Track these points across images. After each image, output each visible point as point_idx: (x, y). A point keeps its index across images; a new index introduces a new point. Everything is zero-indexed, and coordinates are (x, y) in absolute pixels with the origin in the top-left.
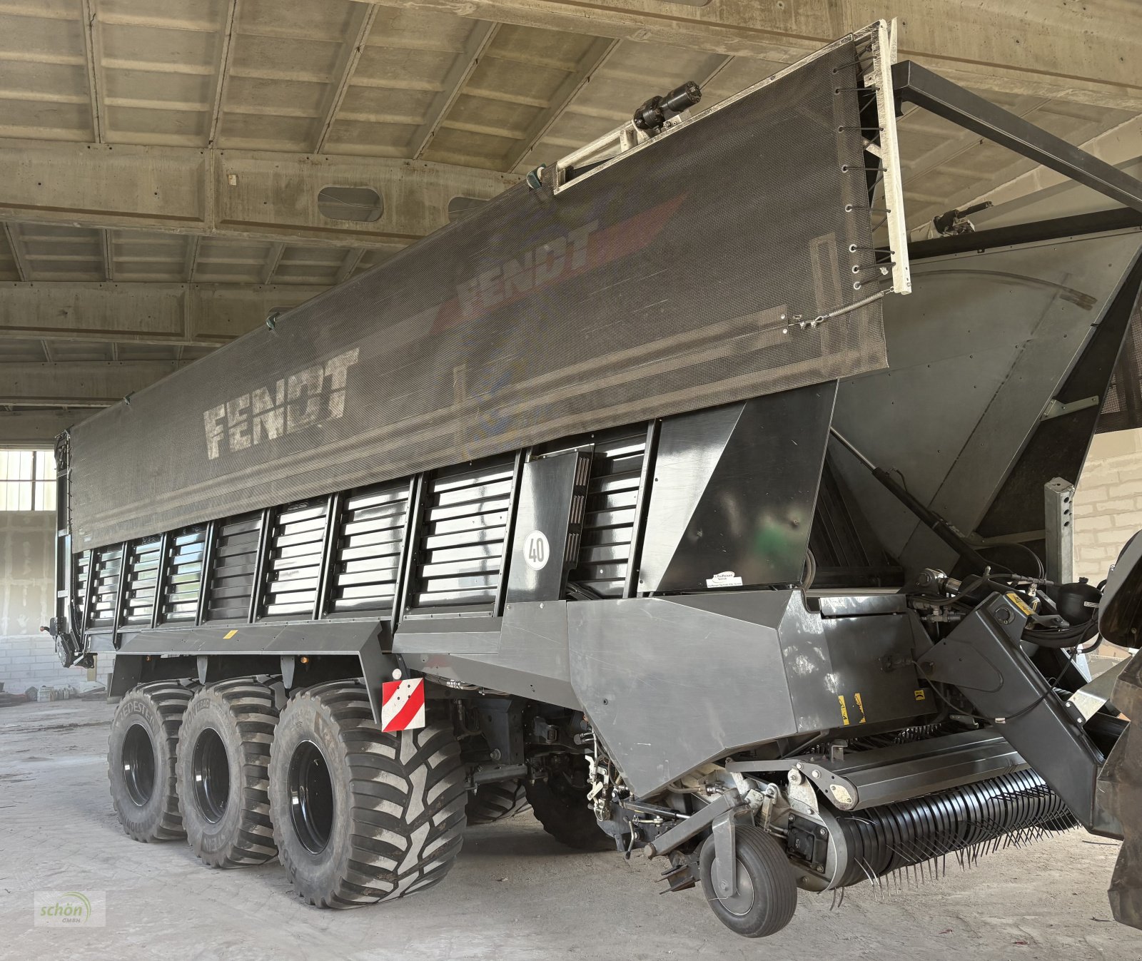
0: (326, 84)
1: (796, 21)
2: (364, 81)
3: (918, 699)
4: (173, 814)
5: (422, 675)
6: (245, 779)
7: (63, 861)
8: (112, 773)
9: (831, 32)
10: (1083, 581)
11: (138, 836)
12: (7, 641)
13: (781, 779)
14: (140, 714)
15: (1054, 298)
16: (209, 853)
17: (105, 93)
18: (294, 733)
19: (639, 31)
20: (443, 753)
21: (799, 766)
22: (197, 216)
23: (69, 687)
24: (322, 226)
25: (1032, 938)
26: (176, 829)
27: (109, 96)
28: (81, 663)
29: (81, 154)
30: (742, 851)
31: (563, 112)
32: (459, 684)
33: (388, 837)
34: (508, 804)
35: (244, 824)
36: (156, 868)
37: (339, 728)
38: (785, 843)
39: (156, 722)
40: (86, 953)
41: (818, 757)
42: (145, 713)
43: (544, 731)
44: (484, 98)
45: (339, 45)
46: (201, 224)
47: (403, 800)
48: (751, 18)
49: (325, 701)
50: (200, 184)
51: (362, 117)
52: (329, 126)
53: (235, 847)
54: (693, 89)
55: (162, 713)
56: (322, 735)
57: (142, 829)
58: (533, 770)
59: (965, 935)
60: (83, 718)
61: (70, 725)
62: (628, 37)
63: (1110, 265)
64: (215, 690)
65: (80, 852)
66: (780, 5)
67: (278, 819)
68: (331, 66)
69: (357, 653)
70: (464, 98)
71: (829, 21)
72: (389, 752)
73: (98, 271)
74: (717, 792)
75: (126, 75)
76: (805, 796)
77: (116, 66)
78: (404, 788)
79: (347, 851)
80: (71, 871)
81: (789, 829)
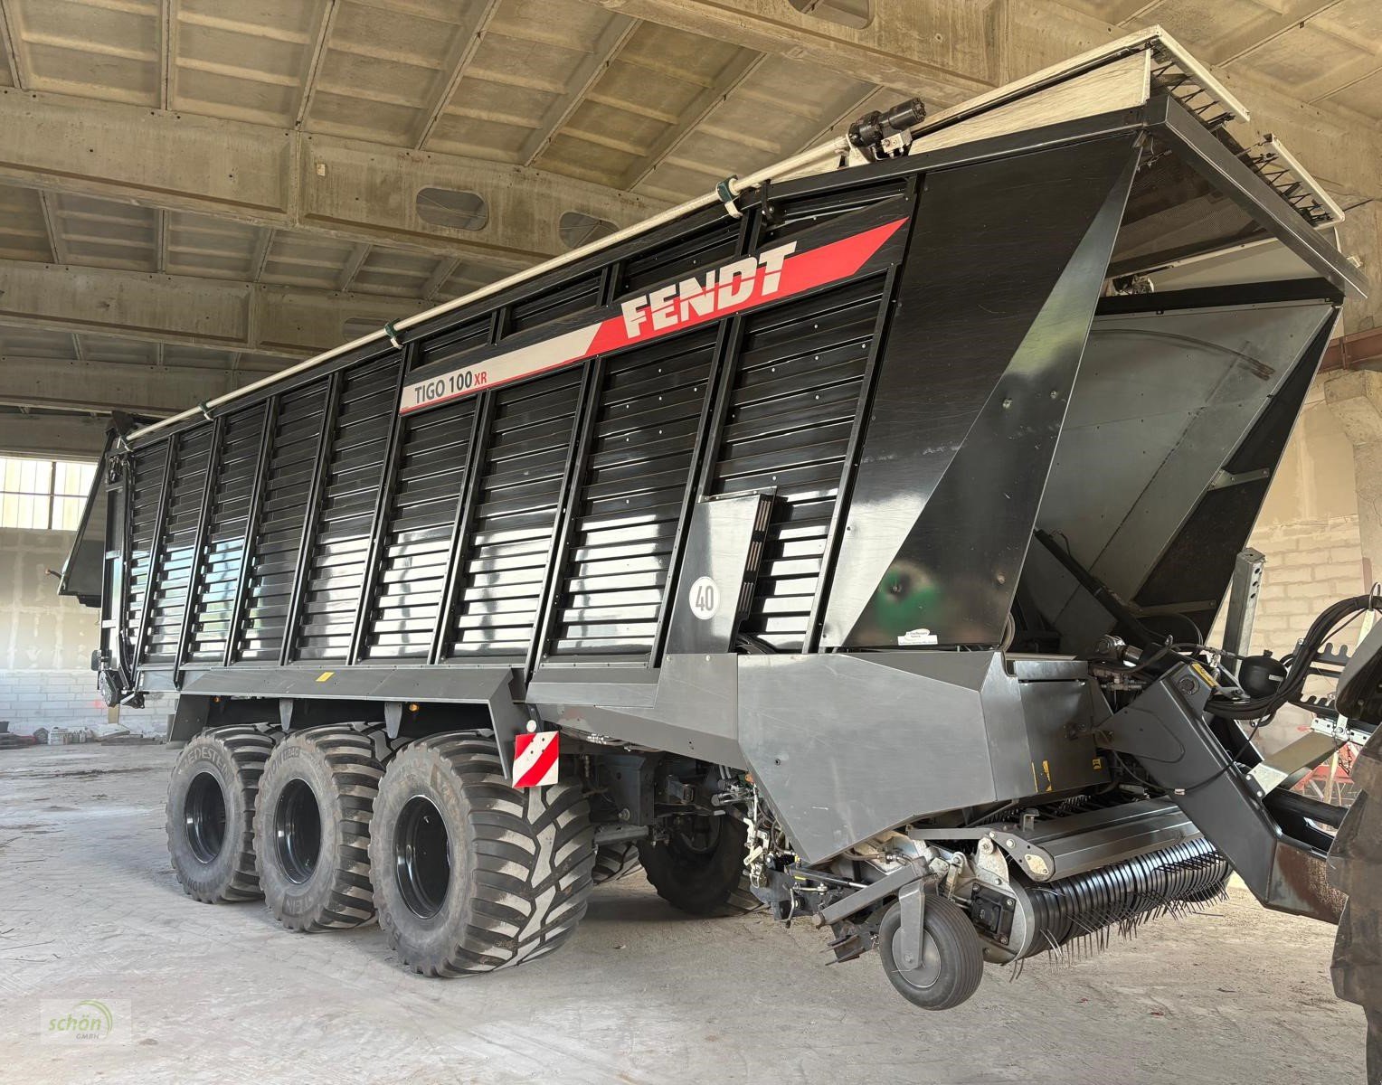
0: (436, 71)
1: (953, 58)
2: (480, 73)
3: (1096, 768)
4: (247, 873)
5: (558, 728)
6: (340, 836)
7: (116, 923)
8: (172, 826)
9: (987, 73)
10: (1268, 654)
11: (201, 896)
12: (13, 676)
13: (969, 847)
14: (211, 761)
15: (1231, 367)
16: (291, 916)
17: (178, 51)
18: (404, 786)
19: (795, 48)
20: (572, 812)
21: (992, 835)
22: (278, 206)
23: (86, 729)
24: (419, 230)
25: (1167, 1008)
26: (250, 888)
27: (182, 55)
28: (130, 703)
29: (143, 120)
30: (930, 922)
31: (692, 132)
32: (602, 739)
33: (511, 901)
34: (615, 866)
35: (337, 885)
36: (229, 932)
37: (461, 783)
38: (968, 912)
39: (230, 771)
40: (164, 1027)
41: (1009, 826)
42: (216, 759)
43: (679, 792)
44: (610, 107)
45: (457, 27)
46: (282, 215)
47: (529, 861)
48: (909, 48)
49: (446, 753)
50: (283, 171)
51: (473, 113)
52: (436, 117)
53: (325, 910)
54: (918, 107)
55: (237, 761)
56: (440, 790)
57: (207, 889)
58: (654, 832)
59: (1101, 1005)
60: (107, 765)
61: (94, 771)
62: (783, 54)
63: (1292, 336)
64: (307, 738)
65: (134, 914)
66: (939, 38)
67: (380, 881)
68: (445, 52)
69: (487, 701)
70: (589, 104)
71: (985, 61)
72: (517, 810)
73: (149, 261)
74: (897, 860)
75: (204, 34)
76: (994, 866)
77: (194, 22)
78: (531, 849)
79: (466, 916)
80: (128, 935)
81: (972, 899)
